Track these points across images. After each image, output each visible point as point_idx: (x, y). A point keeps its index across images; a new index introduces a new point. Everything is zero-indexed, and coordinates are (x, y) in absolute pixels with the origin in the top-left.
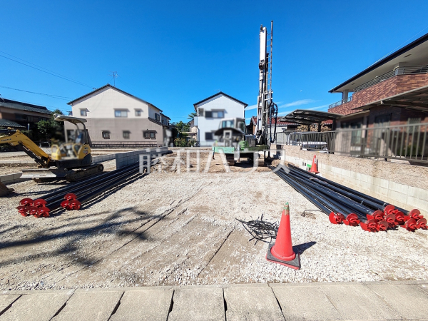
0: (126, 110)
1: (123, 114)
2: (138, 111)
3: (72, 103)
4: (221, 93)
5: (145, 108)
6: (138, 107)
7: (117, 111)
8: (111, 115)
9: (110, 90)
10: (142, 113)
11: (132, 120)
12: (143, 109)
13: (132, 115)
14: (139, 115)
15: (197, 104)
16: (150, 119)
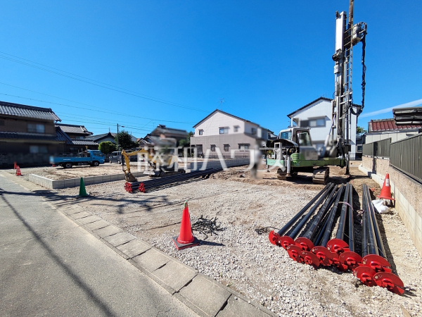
0: (227, 128)
1: (225, 131)
2: (236, 128)
3: (195, 126)
4: (321, 98)
5: (241, 124)
6: (236, 124)
7: (221, 129)
8: (217, 133)
9: (218, 114)
10: (239, 129)
11: (231, 135)
12: (240, 125)
13: (231, 131)
14: (237, 131)
15: (290, 115)
16: (246, 133)
